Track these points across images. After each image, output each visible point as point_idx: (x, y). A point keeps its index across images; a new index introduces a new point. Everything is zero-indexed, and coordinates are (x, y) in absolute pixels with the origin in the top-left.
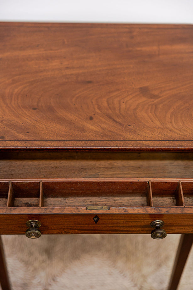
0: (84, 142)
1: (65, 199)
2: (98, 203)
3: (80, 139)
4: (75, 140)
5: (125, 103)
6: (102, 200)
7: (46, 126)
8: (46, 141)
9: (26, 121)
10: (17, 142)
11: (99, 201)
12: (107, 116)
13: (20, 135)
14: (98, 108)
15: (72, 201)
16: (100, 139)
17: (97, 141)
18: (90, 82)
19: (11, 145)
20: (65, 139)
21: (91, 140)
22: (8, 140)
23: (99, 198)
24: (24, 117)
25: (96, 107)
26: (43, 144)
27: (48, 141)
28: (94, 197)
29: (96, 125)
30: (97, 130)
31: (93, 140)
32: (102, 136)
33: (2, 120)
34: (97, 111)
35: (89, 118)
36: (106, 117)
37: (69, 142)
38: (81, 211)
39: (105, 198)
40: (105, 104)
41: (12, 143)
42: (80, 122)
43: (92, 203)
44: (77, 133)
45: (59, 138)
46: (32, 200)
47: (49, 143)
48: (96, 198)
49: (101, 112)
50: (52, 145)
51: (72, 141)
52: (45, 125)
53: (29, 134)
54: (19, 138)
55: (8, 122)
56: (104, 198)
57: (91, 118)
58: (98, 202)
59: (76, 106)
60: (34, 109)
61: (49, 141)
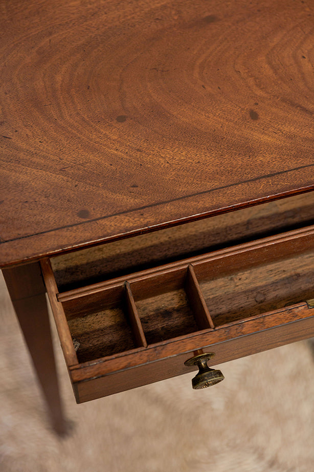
0: (264, 181)
1: (232, 279)
2: (299, 271)
3: (253, 177)
4: (245, 182)
5: (307, 59)
6: (304, 263)
7: (167, 159)
8: (184, 197)
9: (116, 156)
10: (122, 217)
11: (301, 267)
12: (284, 100)
13: (118, 197)
14: (259, 85)
15: (247, 281)
16: (295, 166)
17: (292, 172)
18: (211, 19)
19: (112, 228)
20: (223, 185)
21: (279, 173)
22: (99, 216)
23: (297, 260)
24: (109, 147)
25: (251, 82)
26: (182, 210)
27: (187, 196)
28: (287, 259)
29: (270, 130)
30: (279, 143)
31: (281, 173)
32: (296, 156)
33: (62, 166)
34: (259, 93)
35: (248, 116)
36: (284, 104)
37: (234, 190)
38: (299, 314)
39: (311, 257)
40: (267, 71)
41: (112, 223)
42: (236, 132)
43: (289, 274)
44: (240, 163)
45: (210, 185)
46: (165, 299)
47: (193, 203)
48: (291, 260)
49: (267, 93)
50: (200, 205)
51: (240, 185)
52: (163, 156)
53: (139, 189)
54: (121, 206)
55: (79, 169)
56: (308, 256)
57: (254, 116)
58: (298, 268)
59: (209, 89)
60: (121, 119)
61: (190, 196)
